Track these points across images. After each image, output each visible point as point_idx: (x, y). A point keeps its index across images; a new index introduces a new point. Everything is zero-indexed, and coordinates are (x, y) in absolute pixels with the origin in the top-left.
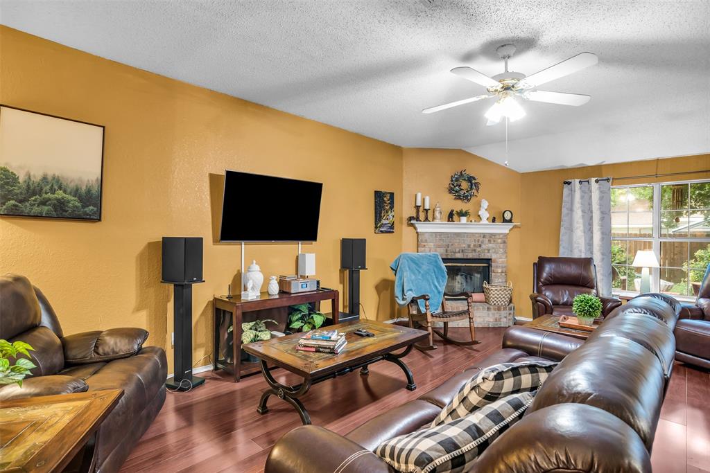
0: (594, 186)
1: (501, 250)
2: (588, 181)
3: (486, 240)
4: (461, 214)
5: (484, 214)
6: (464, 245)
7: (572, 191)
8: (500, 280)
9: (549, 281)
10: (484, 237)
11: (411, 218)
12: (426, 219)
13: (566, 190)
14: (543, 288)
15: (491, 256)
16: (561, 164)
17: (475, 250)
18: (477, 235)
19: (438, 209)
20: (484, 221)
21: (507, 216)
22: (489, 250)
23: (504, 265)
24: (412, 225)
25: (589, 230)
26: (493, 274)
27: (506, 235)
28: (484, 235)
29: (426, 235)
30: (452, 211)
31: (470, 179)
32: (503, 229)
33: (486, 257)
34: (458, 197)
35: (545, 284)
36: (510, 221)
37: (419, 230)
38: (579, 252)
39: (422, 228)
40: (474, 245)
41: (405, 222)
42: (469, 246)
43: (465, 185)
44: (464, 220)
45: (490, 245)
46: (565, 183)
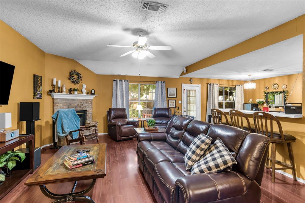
0: (124, 83)
1: (90, 106)
2: (122, 81)
3: (85, 102)
4: (75, 90)
5: (84, 91)
6: (76, 105)
7: (117, 84)
8: (90, 119)
9: (114, 117)
10: (84, 101)
11: (51, 91)
12: (59, 92)
13: (114, 83)
14: (112, 120)
15: (87, 109)
16: (112, 73)
17: (80, 107)
18: (81, 100)
19: (65, 87)
20: (84, 94)
21: (93, 92)
22: (86, 107)
23: (91, 113)
24: (50, 95)
25: (122, 98)
26: (87, 117)
27: (92, 100)
28: (84, 100)
29: (58, 100)
30: (71, 88)
31: (78, 75)
32: (91, 97)
33: (84, 110)
34: (74, 82)
35: (113, 119)
36: (94, 94)
37: (55, 97)
38: (120, 106)
39: (56, 96)
40: (80, 105)
41: (46, 93)
42: (78, 105)
43: (76, 77)
44: (76, 93)
45: (86, 104)
46: (114, 80)
